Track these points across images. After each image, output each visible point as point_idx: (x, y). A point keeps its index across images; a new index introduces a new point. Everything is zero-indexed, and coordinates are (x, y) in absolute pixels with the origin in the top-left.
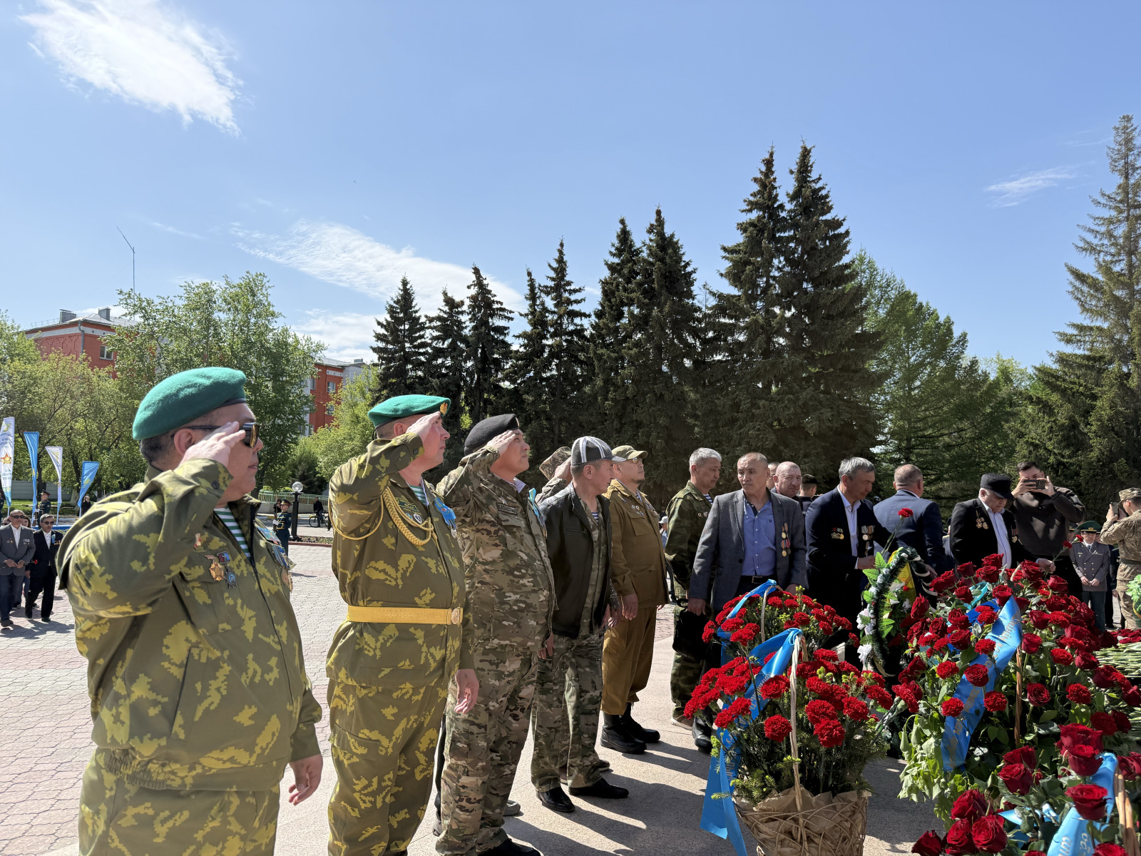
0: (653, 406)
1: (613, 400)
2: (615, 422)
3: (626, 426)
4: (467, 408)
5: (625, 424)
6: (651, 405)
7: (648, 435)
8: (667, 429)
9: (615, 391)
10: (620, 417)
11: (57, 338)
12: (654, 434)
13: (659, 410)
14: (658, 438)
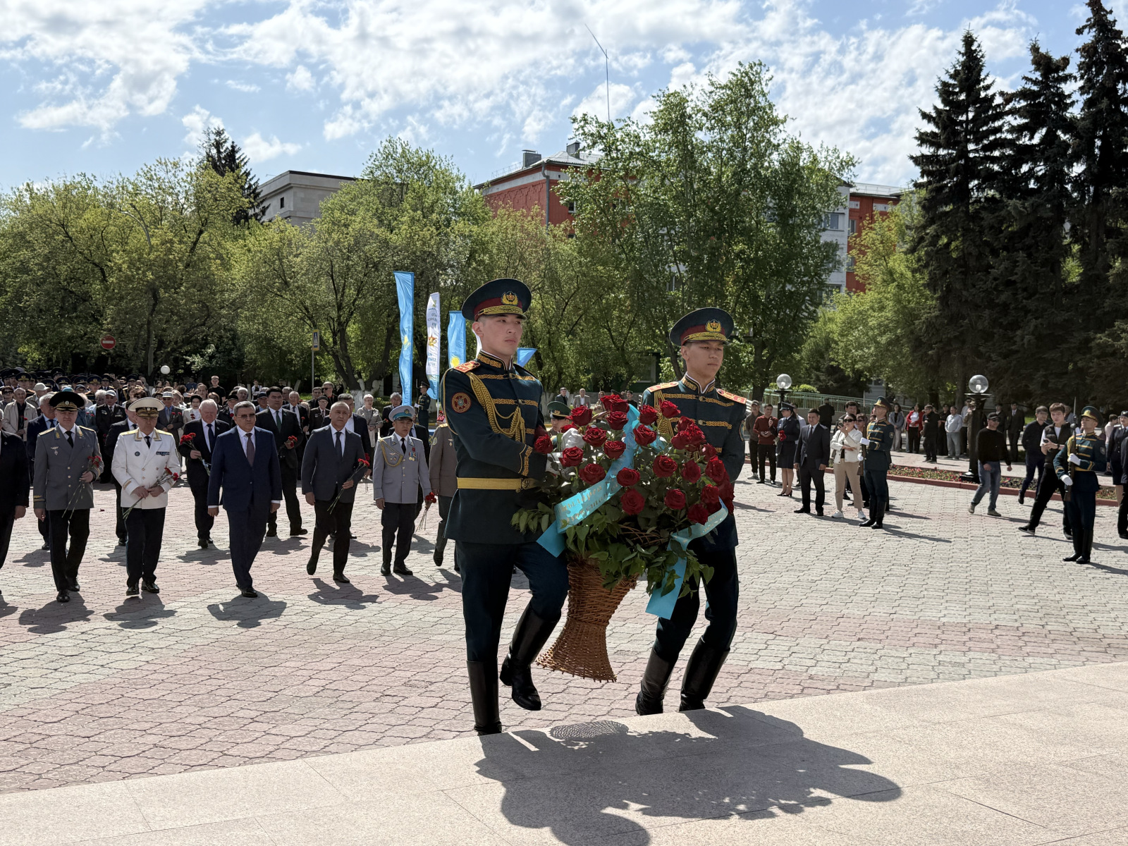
4: (1076, 248)
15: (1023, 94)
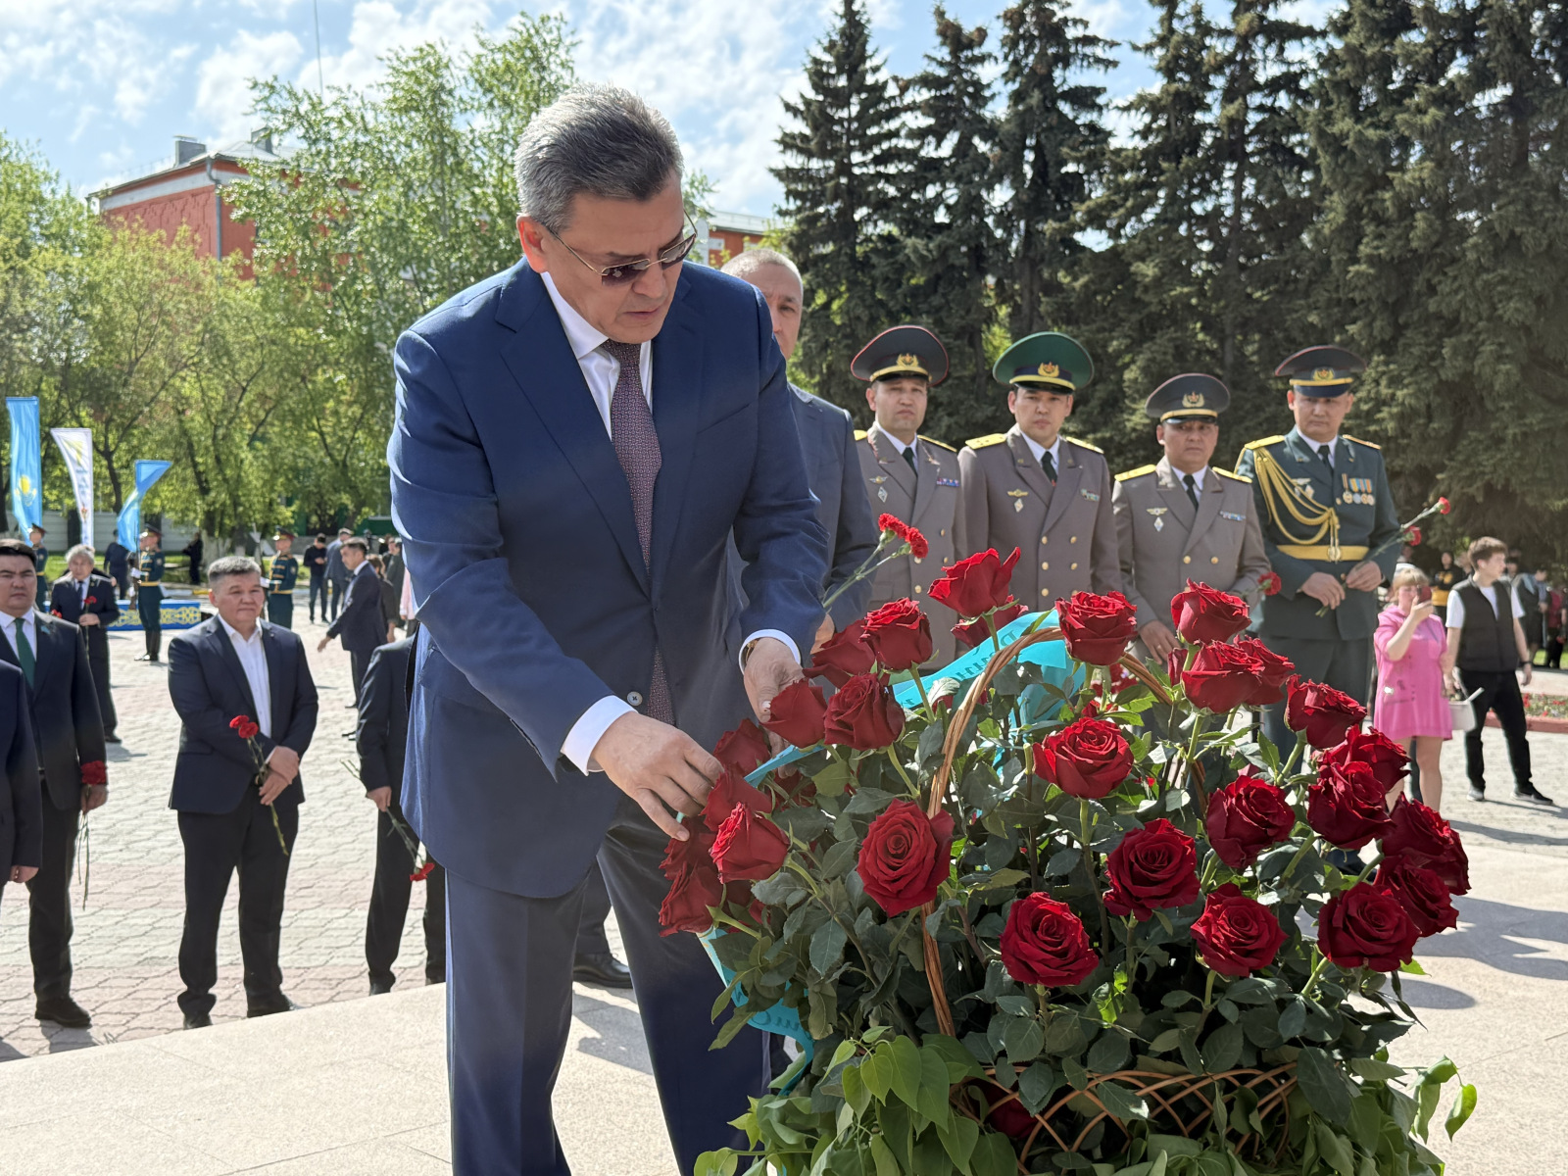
0: (1487, 270)
1: (1371, 260)
2: (1378, 324)
3: (1409, 333)
4: (1003, 311)
5: (1406, 326)
6: (1482, 269)
7: (1471, 352)
8: (1528, 330)
9: (1380, 236)
10: (1393, 309)
11: (172, 199)
12: (1488, 348)
13: (1503, 280)
14: (1500, 358)
15: (926, 81)
